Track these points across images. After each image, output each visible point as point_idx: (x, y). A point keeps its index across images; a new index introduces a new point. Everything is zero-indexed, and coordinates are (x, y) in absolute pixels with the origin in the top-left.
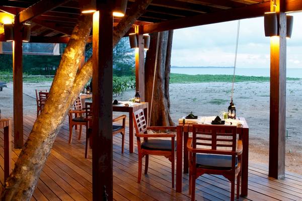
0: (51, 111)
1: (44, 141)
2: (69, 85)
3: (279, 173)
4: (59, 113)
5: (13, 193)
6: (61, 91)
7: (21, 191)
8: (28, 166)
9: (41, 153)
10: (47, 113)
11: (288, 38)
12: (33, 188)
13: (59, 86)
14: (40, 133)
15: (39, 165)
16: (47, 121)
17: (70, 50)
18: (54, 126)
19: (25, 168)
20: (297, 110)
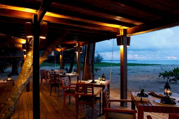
0: (22, 77)
1: (18, 89)
2: (29, 67)
3: (124, 104)
4: (25, 78)
5: (4, 109)
6: (25, 69)
7: (7, 109)
8: (11, 98)
9: (17, 93)
10: (20, 78)
11: (128, 46)
12: (13, 107)
13: (24, 67)
14: (17, 85)
15: (16, 98)
16: (20, 81)
17: (29, 53)
18: (23, 83)
19: (9, 99)
20: (153, 77)
